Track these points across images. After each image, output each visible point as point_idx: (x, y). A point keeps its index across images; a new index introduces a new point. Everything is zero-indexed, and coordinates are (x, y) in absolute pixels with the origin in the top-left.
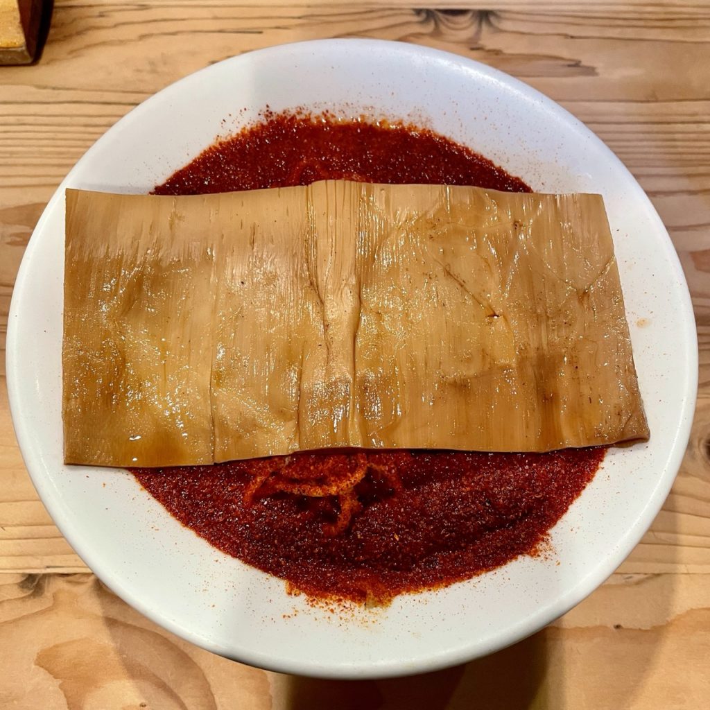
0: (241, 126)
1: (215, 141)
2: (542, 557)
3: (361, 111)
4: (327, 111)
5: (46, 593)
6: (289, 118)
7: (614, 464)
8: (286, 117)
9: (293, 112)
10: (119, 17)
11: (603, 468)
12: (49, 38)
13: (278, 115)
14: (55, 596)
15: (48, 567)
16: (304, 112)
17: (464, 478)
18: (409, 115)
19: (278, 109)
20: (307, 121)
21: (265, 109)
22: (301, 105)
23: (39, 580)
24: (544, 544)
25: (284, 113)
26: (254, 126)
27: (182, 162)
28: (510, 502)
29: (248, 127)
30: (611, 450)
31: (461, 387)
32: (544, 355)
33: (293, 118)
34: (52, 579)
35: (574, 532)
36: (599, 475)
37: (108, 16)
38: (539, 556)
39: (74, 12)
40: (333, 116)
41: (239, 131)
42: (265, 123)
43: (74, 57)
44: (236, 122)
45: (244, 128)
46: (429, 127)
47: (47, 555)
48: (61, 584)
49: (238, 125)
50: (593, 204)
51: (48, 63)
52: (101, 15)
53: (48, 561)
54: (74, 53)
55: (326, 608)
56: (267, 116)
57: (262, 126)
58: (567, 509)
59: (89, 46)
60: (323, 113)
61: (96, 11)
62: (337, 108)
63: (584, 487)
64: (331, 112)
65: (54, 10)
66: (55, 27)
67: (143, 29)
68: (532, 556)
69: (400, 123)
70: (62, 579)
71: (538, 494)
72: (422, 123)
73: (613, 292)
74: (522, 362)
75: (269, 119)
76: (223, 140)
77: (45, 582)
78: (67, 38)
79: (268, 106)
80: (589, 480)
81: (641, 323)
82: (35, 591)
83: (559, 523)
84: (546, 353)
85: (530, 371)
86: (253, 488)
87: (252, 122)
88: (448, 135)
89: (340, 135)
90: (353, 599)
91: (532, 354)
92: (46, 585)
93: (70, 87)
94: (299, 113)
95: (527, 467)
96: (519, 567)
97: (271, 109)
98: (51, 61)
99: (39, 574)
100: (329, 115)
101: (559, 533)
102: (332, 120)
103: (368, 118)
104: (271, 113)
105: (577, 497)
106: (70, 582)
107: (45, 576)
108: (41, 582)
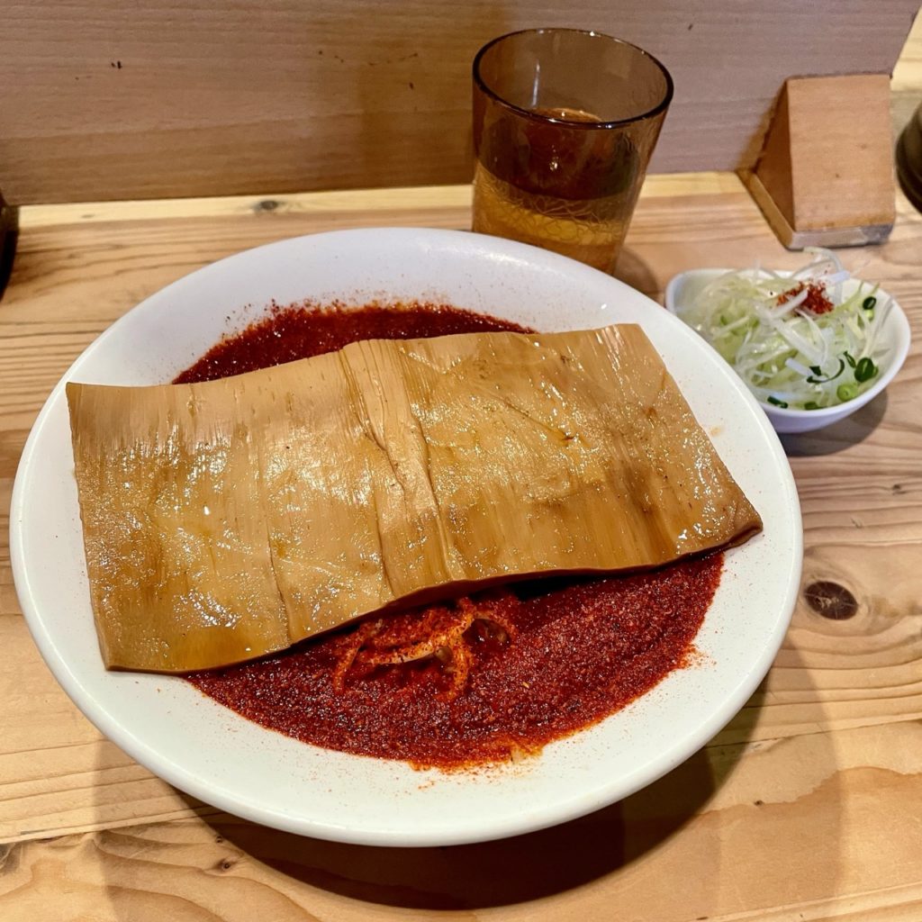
0: (247, 323)
1: (221, 339)
2: (695, 665)
3: (373, 297)
4: (337, 301)
5: (21, 866)
6: (297, 311)
7: (735, 564)
8: (294, 311)
9: (301, 304)
10: (90, 257)
11: (726, 571)
12: (11, 280)
13: (285, 310)
14: (34, 868)
15: (23, 833)
16: (313, 304)
17: (583, 607)
18: (423, 294)
19: (284, 303)
20: (317, 312)
21: (271, 304)
22: (309, 297)
23: (12, 850)
24: (692, 654)
25: (292, 306)
26: (261, 322)
27: (187, 363)
28: (641, 623)
29: (255, 324)
30: (727, 553)
31: (556, 507)
32: (629, 468)
33: (302, 310)
34: (29, 847)
35: (719, 633)
36: (725, 579)
37: (79, 258)
38: (690, 665)
39: (40, 257)
40: (344, 305)
41: (245, 328)
42: (273, 318)
43: (40, 295)
44: (241, 319)
45: (251, 325)
46: (445, 303)
47: (20, 818)
48: (42, 852)
49: (243, 321)
50: (633, 333)
51: (10, 302)
52: (71, 257)
53: (22, 825)
54: (40, 292)
55: (467, 773)
56: (274, 311)
57: (270, 321)
58: (703, 617)
59: (58, 284)
60: (333, 304)
61: (66, 253)
62: (347, 296)
63: (713, 594)
64: (341, 301)
65: (17, 257)
66: (17, 271)
67: (119, 266)
68: (683, 668)
69: (416, 303)
70: (42, 845)
71: (667, 610)
72: (438, 300)
73: (678, 405)
74: (610, 476)
75: (276, 314)
76: (230, 338)
77: (19, 852)
78: (31, 279)
79: (273, 301)
80: (717, 585)
81: (715, 432)
82: (5, 866)
83: (700, 632)
84: (631, 466)
85: (621, 485)
86: (343, 667)
87: (258, 318)
88: (467, 308)
89: (356, 321)
90: (496, 759)
91: (618, 467)
92: (21, 857)
93: (38, 320)
94: (308, 305)
95: (647, 586)
96: (673, 683)
97: (278, 303)
98: (16, 300)
99: (12, 843)
100: (339, 305)
101: (703, 640)
102: (344, 309)
103: (382, 304)
104: (278, 307)
105: (710, 604)
106: (54, 848)
107: (19, 845)
108: (14, 853)
